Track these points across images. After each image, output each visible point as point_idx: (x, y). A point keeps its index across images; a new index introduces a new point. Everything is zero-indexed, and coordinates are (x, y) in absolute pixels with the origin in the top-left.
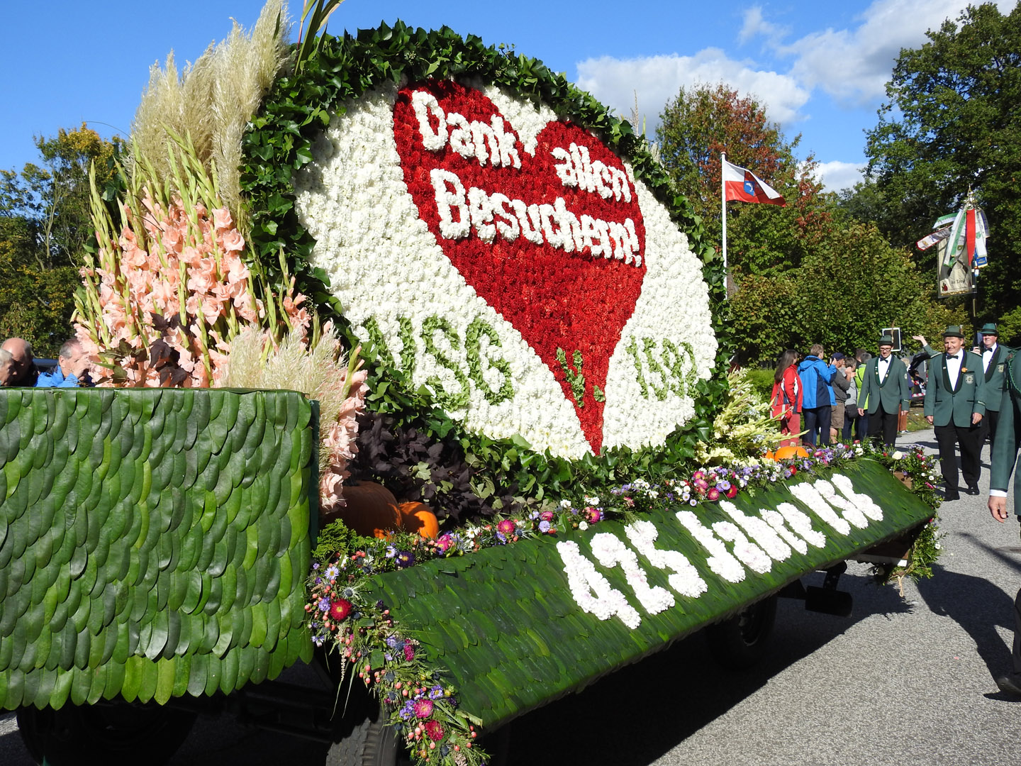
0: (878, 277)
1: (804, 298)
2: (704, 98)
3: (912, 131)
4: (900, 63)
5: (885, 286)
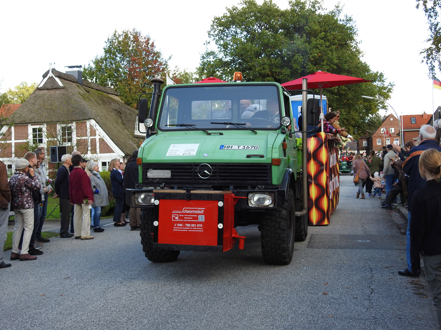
2: (126, 34)
3: (220, 55)
4: (214, 22)
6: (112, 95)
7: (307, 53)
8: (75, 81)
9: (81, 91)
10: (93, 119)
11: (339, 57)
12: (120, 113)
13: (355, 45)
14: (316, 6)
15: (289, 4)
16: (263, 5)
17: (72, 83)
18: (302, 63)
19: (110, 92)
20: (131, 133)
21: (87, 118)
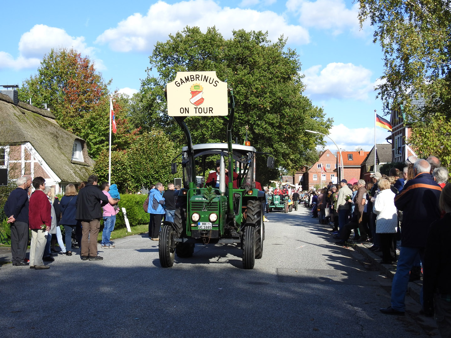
0: (165, 154)
1: (132, 162)
2: (64, 55)
3: (162, 82)
4: (157, 48)
5: (168, 158)
6: (48, 118)
7: (250, 84)
8: (11, 102)
9: (17, 113)
10: (29, 142)
11: (282, 90)
12: (57, 137)
13: (298, 79)
14: (260, 38)
15: (234, 34)
16: (207, 33)
17: (7, 103)
18: (245, 94)
19: (46, 115)
20: (68, 158)
21: (23, 141)
